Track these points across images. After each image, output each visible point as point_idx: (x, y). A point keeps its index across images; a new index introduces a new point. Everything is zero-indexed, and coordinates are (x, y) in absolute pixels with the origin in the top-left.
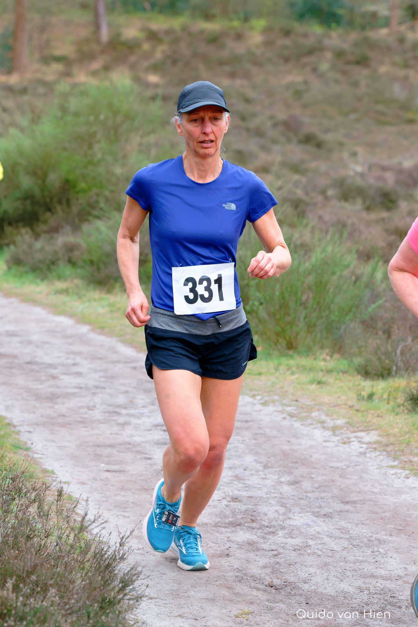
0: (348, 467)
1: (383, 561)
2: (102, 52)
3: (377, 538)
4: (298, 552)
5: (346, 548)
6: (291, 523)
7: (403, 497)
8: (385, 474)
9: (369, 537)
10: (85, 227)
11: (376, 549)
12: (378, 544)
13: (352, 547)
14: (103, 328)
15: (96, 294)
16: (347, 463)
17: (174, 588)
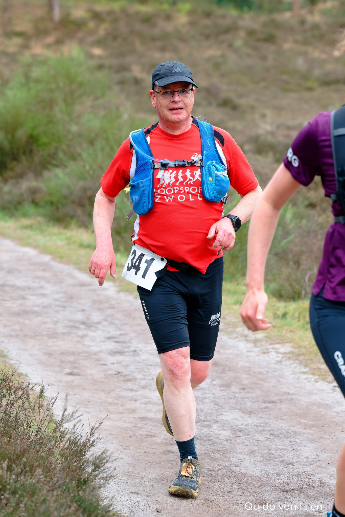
0: (268, 372)
1: (299, 449)
2: (55, 29)
3: (294, 431)
4: (230, 441)
5: (269, 438)
6: (223, 418)
7: (314, 397)
8: (298, 378)
9: (288, 430)
10: (46, 174)
11: (293, 440)
12: (294, 436)
13: (274, 438)
14: (62, 258)
15: (55, 229)
16: (267, 369)
17: (130, 470)
